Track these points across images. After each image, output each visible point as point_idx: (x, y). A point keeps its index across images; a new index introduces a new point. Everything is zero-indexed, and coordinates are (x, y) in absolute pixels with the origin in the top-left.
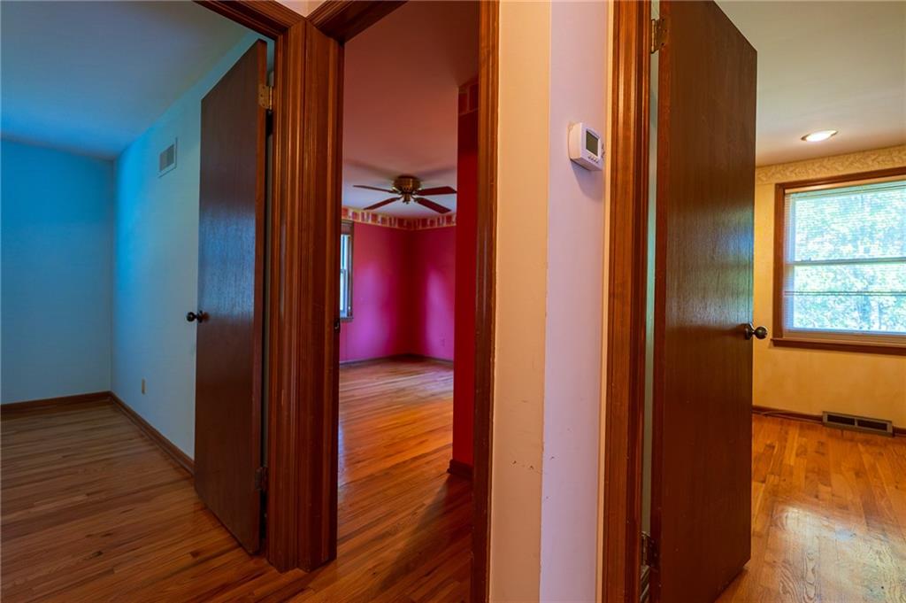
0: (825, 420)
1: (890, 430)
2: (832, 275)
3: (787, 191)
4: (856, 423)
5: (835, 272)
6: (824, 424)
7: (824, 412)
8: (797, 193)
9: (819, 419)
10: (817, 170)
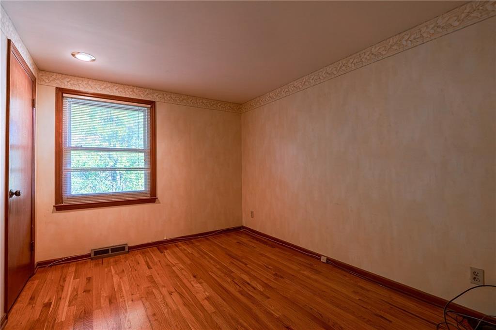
0: (92, 255)
1: (127, 250)
2: (99, 158)
3: (64, 95)
4: (110, 251)
5: (101, 157)
6: (92, 259)
7: (92, 250)
8: (72, 98)
9: (88, 256)
10: (85, 86)
